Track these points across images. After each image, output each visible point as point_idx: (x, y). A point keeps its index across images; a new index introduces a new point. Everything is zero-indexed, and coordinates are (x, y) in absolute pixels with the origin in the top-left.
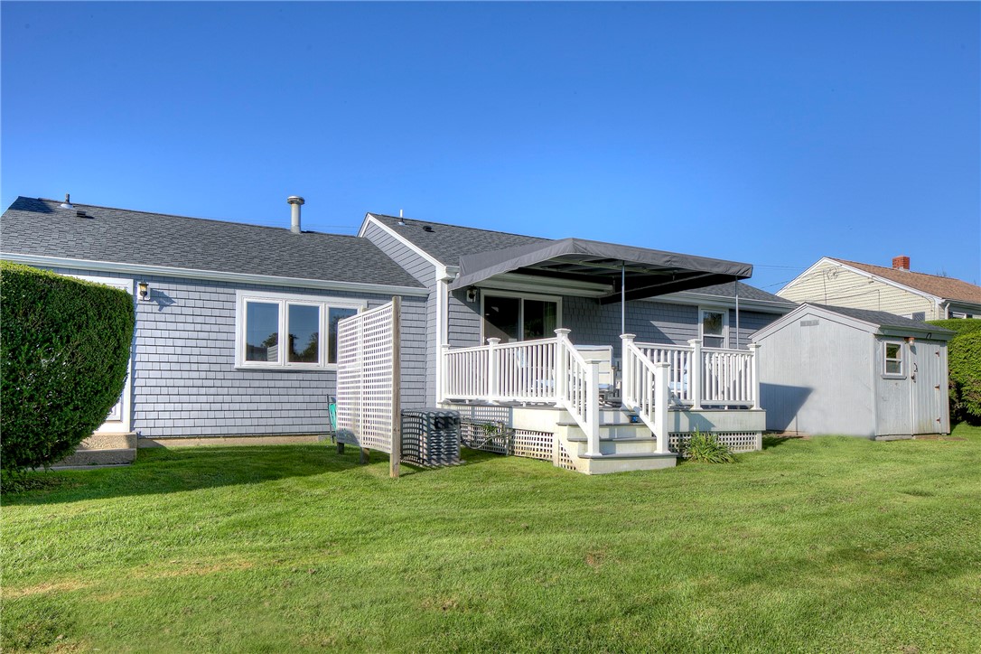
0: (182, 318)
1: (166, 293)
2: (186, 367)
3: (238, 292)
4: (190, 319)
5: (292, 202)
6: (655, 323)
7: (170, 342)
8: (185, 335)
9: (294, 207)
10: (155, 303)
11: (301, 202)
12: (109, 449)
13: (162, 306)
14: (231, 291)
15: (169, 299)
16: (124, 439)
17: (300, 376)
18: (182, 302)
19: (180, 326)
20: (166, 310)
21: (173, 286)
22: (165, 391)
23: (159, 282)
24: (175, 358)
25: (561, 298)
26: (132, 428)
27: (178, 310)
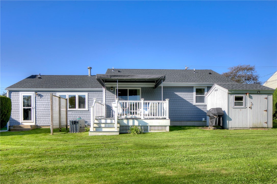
0: (45, 100)
1: (42, 94)
2: (46, 110)
3: (57, 93)
4: (47, 100)
5: (88, 68)
6: (176, 93)
7: (43, 105)
8: (46, 103)
9: (89, 69)
10: (39, 97)
11: (91, 68)
12: (27, 128)
13: (41, 97)
14: (55, 93)
15: (42, 96)
16: (30, 126)
17: (72, 112)
18: (45, 96)
19: (45, 102)
20: (42, 98)
21: (43, 93)
22: (42, 116)
23: (40, 92)
24: (44, 109)
25: (141, 88)
26: (36, 124)
27: (44, 98)
